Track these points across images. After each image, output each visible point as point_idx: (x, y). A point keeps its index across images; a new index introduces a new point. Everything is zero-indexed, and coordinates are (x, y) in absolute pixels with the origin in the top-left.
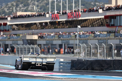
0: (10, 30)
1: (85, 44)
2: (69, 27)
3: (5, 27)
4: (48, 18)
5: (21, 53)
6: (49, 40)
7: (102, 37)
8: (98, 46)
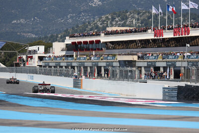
3: (98, 45)
6: (151, 61)
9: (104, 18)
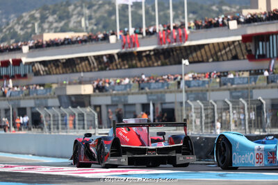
0: (28, 75)
1: (201, 100)
2: (163, 65)
3: (17, 68)
4: (113, 44)
5: (56, 126)
6: (119, 94)
7: (238, 84)
8: (231, 105)
9: (26, 17)
